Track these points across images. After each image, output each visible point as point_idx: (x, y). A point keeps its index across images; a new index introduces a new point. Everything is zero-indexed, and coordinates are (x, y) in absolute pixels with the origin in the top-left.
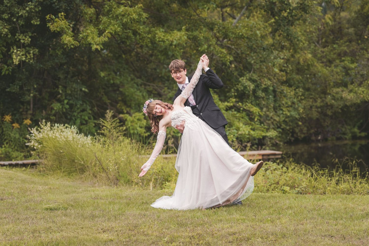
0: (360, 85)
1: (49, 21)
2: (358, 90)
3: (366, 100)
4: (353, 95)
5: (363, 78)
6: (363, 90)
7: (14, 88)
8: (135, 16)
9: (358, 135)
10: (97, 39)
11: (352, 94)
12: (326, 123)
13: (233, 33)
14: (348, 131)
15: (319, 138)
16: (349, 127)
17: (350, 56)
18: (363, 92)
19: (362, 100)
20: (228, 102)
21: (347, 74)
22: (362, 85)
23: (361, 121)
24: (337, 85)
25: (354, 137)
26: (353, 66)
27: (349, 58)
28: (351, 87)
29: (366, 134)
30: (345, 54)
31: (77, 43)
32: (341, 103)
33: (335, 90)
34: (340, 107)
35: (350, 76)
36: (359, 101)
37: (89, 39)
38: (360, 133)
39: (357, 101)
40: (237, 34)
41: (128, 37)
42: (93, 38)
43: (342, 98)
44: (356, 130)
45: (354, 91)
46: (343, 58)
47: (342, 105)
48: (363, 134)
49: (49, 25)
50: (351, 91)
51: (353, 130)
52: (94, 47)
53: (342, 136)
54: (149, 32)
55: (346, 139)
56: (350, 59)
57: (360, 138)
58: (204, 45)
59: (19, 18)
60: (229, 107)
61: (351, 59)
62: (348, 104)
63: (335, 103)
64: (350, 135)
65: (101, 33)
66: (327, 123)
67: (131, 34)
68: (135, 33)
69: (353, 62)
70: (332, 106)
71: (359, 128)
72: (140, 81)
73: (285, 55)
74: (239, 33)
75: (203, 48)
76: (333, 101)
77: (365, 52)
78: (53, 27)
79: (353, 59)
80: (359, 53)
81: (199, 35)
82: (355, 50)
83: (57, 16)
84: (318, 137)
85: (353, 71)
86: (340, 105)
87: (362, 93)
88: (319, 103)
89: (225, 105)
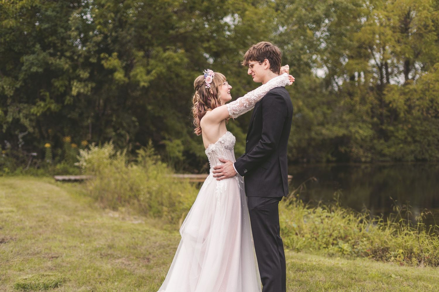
0: (334, 125)
1: (103, 59)
7: (75, 115)
8: (177, 60)
9: (331, 159)
10: (145, 78)
14: (324, 156)
16: (325, 154)
21: (325, 117)
24: (319, 124)
25: (328, 161)
26: (328, 112)
27: (326, 106)
28: (327, 126)
31: (126, 80)
32: (321, 138)
33: (317, 128)
37: (138, 77)
41: (171, 79)
42: (141, 77)
44: (329, 156)
45: (330, 129)
48: (334, 159)
49: (103, 62)
50: (327, 129)
52: (142, 84)
54: (189, 75)
57: (332, 162)
59: (79, 56)
63: (317, 137)
64: (325, 159)
65: (148, 72)
67: (173, 76)
68: (177, 75)
69: (328, 109)
70: (314, 139)
71: (332, 154)
72: (180, 115)
77: (337, 102)
78: (106, 64)
83: (110, 55)
85: (329, 116)
88: (307, 137)
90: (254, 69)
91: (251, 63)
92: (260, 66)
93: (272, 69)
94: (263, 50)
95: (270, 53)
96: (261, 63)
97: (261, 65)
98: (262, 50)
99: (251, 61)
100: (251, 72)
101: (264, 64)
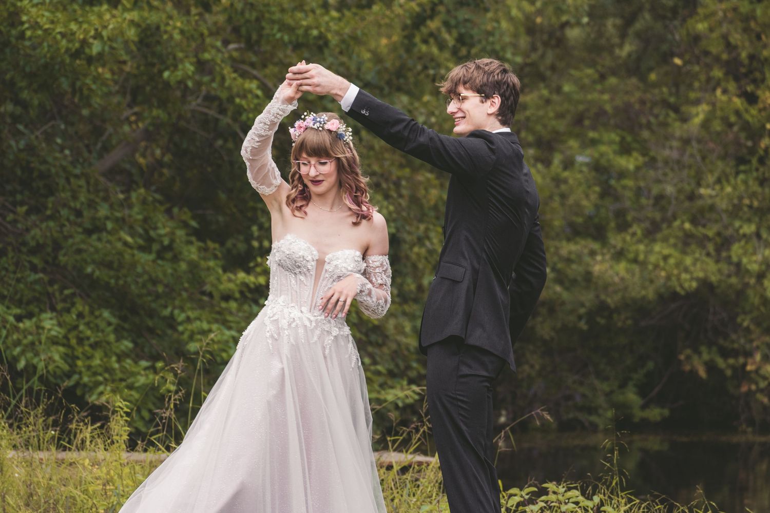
0: (652, 233)
2: (648, 252)
3: (678, 289)
4: (627, 270)
5: (663, 209)
6: (666, 251)
9: (639, 414)
11: (622, 267)
12: (526, 368)
13: (284, 27)
14: (601, 400)
15: (503, 419)
16: (605, 387)
17: (617, 127)
18: (666, 258)
19: (663, 290)
20: (248, 271)
21: (607, 192)
22: (659, 236)
23: (650, 365)
24: (575, 232)
25: (625, 423)
26: (629, 163)
27: (614, 137)
28: (616, 240)
29: (666, 412)
30: (599, 117)
32: (588, 298)
33: (568, 248)
34: (582, 311)
35: (617, 198)
36: (650, 293)
38: (644, 407)
39: (643, 293)
40: (300, 32)
43: (588, 277)
44: (632, 396)
45: (631, 256)
46: (592, 134)
47: (588, 304)
48: (655, 414)
50: (619, 255)
51: (620, 398)
53: (582, 416)
55: (594, 428)
56: (617, 139)
57: (645, 426)
58: (182, 61)
60: (251, 290)
61: (623, 138)
62: (611, 301)
63: (565, 295)
64: (610, 414)
66: (532, 366)
69: (625, 150)
71: (642, 391)
73: (433, 114)
74: (308, 28)
75: (179, 74)
76: (558, 288)
77: (672, 115)
79: (629, 139)
80: (652, 120)
81: (167, 24)
82: (637, 106)
84: (500, 415)
85: (629, 183)
86: (582, 305)
87: (662, 264)
89: (238, 282)
90: (466, 105)
91: (464, 93)
92: (481, 104)
93: (500, 118)
94: (496, 77)
95: (508, 85)
96: (484, 100)
97: (482, 102)
98: (494, 76)
99: (466, 89)
100: (455, 110)
101: (489, 102)
